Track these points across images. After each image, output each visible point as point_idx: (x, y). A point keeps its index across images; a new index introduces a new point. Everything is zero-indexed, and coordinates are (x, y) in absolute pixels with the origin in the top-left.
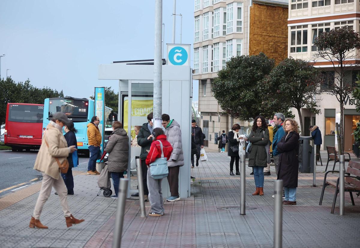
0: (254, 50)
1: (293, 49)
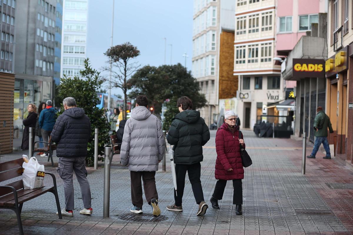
0: (223, 62)
1: (237, 62)
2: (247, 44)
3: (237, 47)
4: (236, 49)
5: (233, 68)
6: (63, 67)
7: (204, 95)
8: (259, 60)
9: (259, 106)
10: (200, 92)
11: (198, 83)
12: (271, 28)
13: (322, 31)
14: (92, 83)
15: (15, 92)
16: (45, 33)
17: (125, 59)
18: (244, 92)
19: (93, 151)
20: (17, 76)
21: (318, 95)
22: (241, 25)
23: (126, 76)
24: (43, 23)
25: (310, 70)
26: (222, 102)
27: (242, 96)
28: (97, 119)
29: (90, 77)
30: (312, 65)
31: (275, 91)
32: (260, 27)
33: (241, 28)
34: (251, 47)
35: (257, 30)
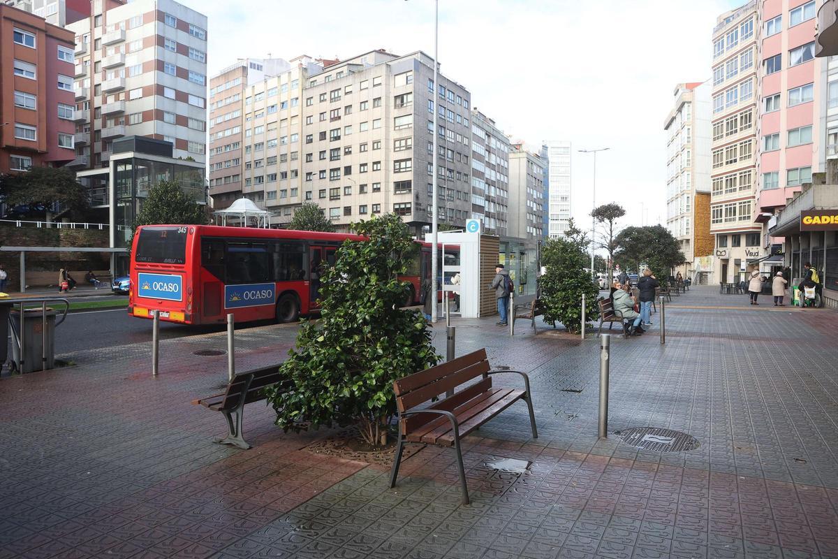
1: (714, 222)
2: (724, 204)
3: (714, 207)
4: (712, 209)
5: (709, 227)
6: (550, 232)
7: (683, 253)
8: (737, 219)
9: (738, 263)
10: (681, 251)
11: (677, 242)
12: (749, 187)
13: (831, 179)
14: (577, 244)
15: (500, 254)
16: (535, 204)
17: (610, 218)
18: (721, 249)
19: (580, 317)
20: (501, 240)
21: (827, 250)
22: (717, 186)
23: (612, 237)
24: (532, 195)
25: (824, 222)
26: (698, 259)
27: (719, 253)
28: (583, 284)
29: (575, 237)
30: (827, 217)
31: (755, 248)
32: (738, 186)
33: (717, 189)
34: (729, 207)
35: (735, 190)
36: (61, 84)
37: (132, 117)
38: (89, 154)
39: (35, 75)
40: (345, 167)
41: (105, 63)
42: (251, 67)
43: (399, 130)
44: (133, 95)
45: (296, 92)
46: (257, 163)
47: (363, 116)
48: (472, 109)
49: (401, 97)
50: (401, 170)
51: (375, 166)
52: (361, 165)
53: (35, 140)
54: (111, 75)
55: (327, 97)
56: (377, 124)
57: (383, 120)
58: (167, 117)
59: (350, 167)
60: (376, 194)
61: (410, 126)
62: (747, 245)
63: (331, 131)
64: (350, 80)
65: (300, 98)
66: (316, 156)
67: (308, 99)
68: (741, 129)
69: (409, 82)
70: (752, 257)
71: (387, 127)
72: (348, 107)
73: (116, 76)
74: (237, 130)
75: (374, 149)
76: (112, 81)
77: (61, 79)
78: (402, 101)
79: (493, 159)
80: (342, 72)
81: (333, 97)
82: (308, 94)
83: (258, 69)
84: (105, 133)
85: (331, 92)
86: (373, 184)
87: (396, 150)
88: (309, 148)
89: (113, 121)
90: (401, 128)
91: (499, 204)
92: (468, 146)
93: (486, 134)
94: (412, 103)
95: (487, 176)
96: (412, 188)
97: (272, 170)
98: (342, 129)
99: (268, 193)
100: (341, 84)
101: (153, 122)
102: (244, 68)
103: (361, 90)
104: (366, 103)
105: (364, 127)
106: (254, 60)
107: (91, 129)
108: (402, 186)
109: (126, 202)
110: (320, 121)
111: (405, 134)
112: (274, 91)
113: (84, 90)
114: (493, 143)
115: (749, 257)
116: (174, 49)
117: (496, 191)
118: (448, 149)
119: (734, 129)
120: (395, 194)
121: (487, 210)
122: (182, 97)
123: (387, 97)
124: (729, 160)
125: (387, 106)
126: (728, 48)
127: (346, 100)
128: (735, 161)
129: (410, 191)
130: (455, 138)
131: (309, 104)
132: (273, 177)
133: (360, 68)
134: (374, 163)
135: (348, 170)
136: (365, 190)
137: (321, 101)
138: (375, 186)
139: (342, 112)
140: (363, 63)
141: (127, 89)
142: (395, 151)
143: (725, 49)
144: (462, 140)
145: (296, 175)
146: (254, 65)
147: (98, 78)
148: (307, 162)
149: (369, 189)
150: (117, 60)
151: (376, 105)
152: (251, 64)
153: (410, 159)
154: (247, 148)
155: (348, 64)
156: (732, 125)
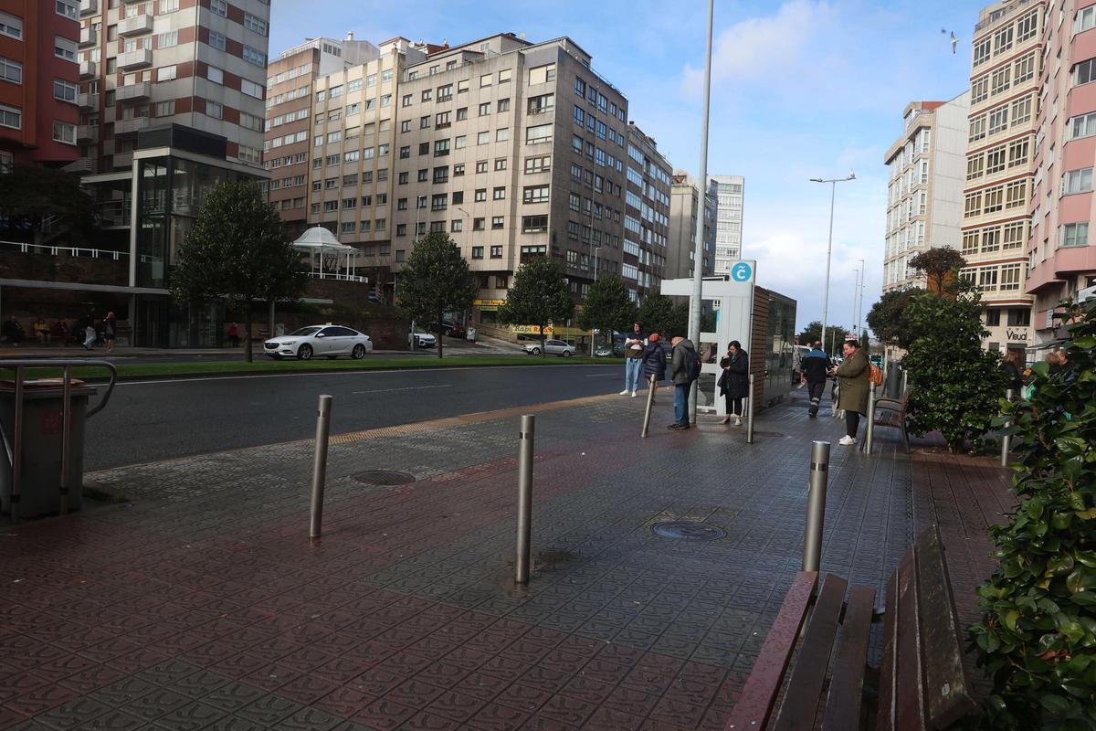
3: (963, 271)
8: (999, 287)
12: (1019, 244)
31: (1021, 329)
32: (1001, 243)
33: (970, 247)
34: (986, 271)
35: (997, 248)
36: (60, 51)
37: (160, 106)
38: (96, 156)
39: (21, 34)
40: (454, 193)
41: (123, 27)
42: (325, 50)
43: (534, 144)
44: (163, 75)
45: (389, 87)
46: (329, 183)
47: (483, 123)
48: (628, 123)
49: (539, 99)
50: (534, 201)
51: (497, 193)
52: (477, 191)
53: (19, 129)
54: (131, 45)
55: (433, 95)
56: (502, 135)
57: (512, 130)
58: (209, 108)
59: (461, 193)
60: (497, 232)
61: (549, 139)
62: (1010, 324)
63: (436, 142)
64: (466, 73)
65: (394, 96)
66: (413, 176)
67: (404, 97)
68: (1011, 165)
69: (549, 79)
70: (1017, 341)
71: (517, 140)
72: (462, 111)
73: (139, 46)
74: (302, 136)
75: (496, 169)
76: (133, 54)
77: (60, 43)
78: (539, 105)
79: (653, 194)
80: (455, 62)
81: (441, 95)
82: (404, 90)
83: (335, 54)
84: (119, 128)
85: (439, 88)
86: (494, 218)
87: (528, 172)
88: (403, 165)
89: (132, 111)
90: (535, 142)
91: (656, 255)
92: (623, 173)
93: (645, 159)
94: (553, 109)
95: (643, 215)
96: (549, 226)
97: (349, 193)
98: (453, 140)
99: (344, 225)
100: (454, 78)
101: (190, 114)
102: (316, 52)
103: (481, 87)
104: (488, 106)
105: (483, 139)
106: (328, 40)
107: (100, 121)
108: (533, 223)
109: (155, 221)
110: (422, 128)
111: (540, 151)
112: (356, 84)
113: (92, 65)
114: (654, 172)
115: (1012, 341)
116: (223, 13)
117: (653, 236)
118: (597, 175)
119: (999, 165)
120: (523, 232)
121: (641, 261)
122: (232, 81)
123: (519, 98)
124: (990, 207)
125: (518, 112)
126: (996, 53)
127: (459, 101)
128: (999, 208)
129: (545, 229)
130: (606, 162)
131: (406, 104)
132: (351, 203)
133: (480, 58)
134: (496, 189)
135: (458, 198)
136: (482, 225)
137: (423, 100)
138: (496, 221)
139: (452, 117)
140: (486, 51)
141: (155, 67)
142: (525, 174)
143: (991, 53)
144: (615, 164)
145: (385, 201)
146: (330, 47)
147: (112, 49)
148: (400, 183)
149: (488, 224)
150: (141, 23)
151: (502, 109)
152: (325, 45)
153: (546, 186)
154: (315, 161)
155: (464, 51)
156: (996, 159)
